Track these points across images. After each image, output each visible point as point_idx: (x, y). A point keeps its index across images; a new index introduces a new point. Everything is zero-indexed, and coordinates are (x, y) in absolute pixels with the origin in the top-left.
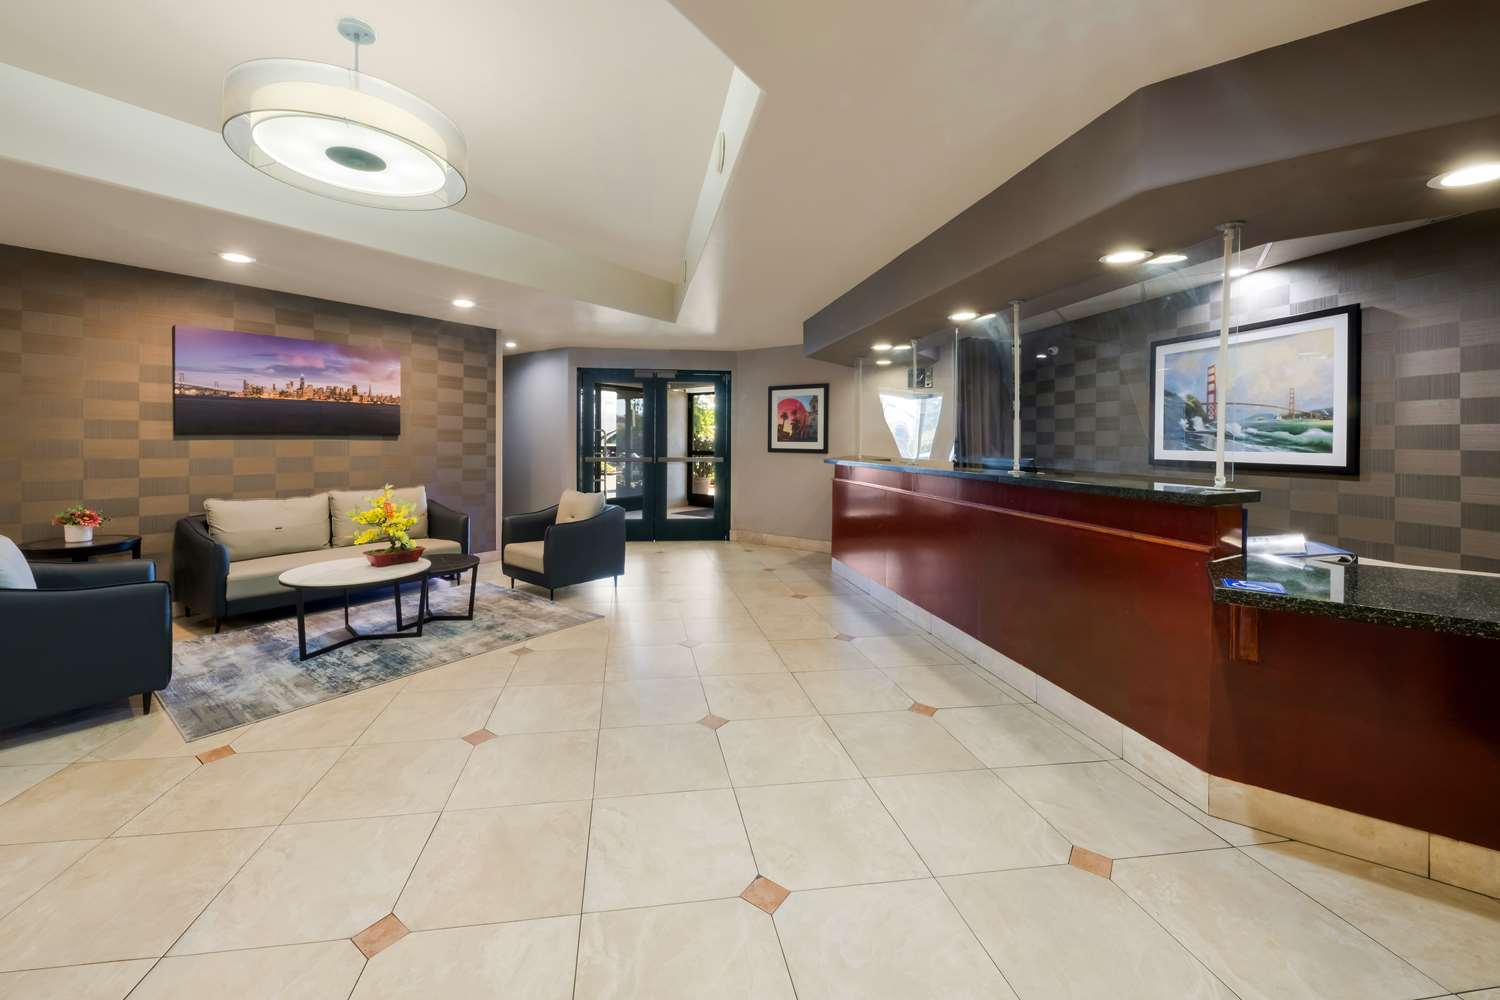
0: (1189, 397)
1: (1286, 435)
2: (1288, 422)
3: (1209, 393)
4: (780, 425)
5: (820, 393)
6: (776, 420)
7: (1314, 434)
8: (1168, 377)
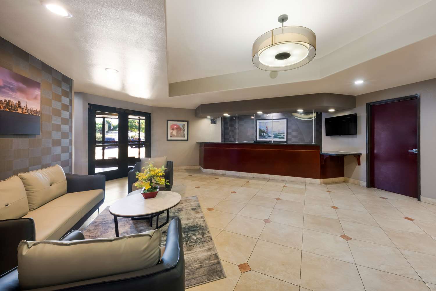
0: (263, 130)
1: (278, 136)
2: (278, 134)
3: (266, 129)
4: (171, 132)
5: (186, 123)
6: (170, 131)
7: (282, 136)
8: (259, 126)
